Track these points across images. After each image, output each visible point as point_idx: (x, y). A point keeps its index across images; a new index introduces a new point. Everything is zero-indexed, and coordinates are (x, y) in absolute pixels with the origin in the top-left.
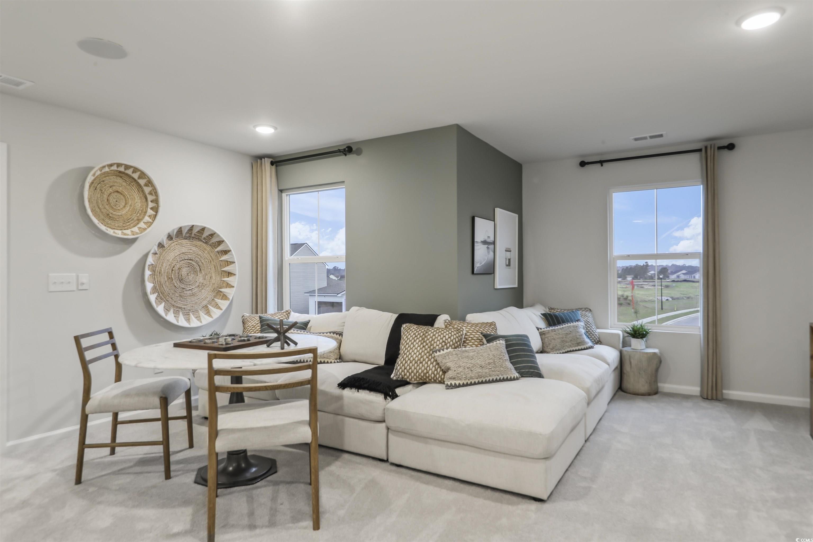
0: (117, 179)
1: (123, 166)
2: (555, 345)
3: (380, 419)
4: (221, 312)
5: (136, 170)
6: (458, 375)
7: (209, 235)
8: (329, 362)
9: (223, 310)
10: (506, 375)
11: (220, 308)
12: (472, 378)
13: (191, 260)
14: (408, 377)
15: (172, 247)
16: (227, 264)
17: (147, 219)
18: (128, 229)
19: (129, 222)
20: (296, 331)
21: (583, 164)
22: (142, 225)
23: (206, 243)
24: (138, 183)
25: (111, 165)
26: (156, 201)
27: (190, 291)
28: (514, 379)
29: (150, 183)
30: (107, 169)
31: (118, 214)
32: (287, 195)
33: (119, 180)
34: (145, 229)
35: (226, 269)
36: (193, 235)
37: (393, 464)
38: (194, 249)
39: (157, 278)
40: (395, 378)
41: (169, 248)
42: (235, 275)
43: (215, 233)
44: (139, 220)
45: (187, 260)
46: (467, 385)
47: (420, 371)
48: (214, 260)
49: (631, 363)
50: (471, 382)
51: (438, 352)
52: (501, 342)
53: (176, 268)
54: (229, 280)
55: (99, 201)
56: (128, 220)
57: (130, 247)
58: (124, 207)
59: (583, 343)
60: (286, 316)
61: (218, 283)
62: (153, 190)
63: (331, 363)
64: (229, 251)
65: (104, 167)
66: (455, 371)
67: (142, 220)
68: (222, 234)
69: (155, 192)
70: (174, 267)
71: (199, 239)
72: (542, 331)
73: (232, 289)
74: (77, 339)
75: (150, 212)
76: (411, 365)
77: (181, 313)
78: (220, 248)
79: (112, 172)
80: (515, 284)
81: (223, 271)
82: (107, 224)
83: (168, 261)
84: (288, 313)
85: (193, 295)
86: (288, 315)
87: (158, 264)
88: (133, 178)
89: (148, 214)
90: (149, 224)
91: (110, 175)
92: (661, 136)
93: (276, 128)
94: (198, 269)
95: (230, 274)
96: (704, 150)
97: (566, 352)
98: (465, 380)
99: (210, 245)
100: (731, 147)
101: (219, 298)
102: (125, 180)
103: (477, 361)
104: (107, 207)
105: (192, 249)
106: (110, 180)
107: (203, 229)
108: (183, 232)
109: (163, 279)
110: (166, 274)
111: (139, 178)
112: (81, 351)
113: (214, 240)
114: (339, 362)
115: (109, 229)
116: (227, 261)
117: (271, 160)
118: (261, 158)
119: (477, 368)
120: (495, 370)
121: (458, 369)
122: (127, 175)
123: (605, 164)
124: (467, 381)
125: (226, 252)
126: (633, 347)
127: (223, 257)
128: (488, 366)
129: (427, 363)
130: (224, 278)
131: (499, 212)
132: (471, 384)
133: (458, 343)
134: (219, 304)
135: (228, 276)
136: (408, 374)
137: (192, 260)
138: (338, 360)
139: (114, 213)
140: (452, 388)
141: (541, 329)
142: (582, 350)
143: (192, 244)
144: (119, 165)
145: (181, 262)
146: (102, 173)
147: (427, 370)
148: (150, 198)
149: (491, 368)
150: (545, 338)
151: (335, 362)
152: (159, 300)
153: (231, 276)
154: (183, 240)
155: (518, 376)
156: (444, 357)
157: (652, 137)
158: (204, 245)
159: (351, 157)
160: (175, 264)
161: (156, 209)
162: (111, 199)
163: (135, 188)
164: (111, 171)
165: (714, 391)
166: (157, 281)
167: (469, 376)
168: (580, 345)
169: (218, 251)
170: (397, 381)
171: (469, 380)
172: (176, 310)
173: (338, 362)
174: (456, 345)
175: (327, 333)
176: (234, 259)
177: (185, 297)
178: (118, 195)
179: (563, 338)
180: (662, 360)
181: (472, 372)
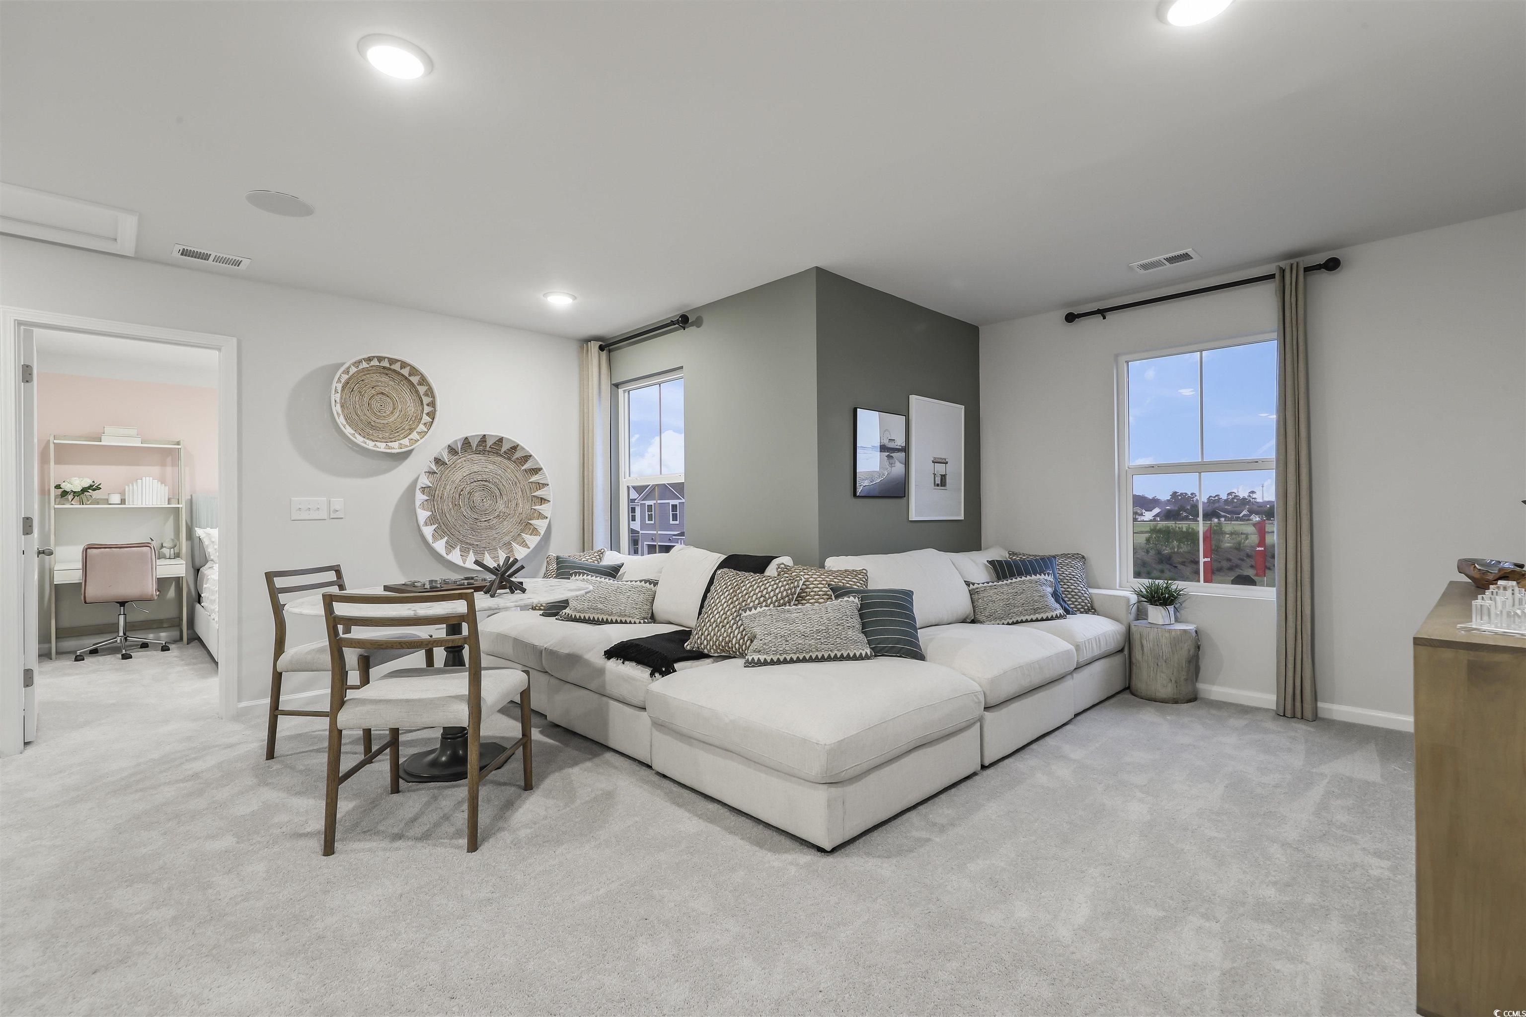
0: (382, 377)
1: (386, 360)
2: (993, 611)
3: (640, 704)
4: (529, 550)
5: (404, 365)
6: (764, 646)
7: (511, 448)
8: (633, 622)
9: (531, 549)
10: (846, 650)
11: (526, 546)
12: (785, 652)
13: (486, 481)
14: (705, 647)
15: (458, 464)
16: (538, 488)
17: (421, 427)
18: (395, 441)
19: (398, 432)
20: (603, 578)
21: (1071, 318)
22: (414, 435)
23: (509, 459)
24: (411, 381)
25: (369, 359)
26: (432, 404)
27: (486, 523)
28: (861, 658)
29: (423, 381)
30: (365, 365)
31: (382, 422)
32: (624, 391)
33: (385, 379)
34: (417, 441)
35: (537, 493)
36: (488, 448)
37: (658, 773)
38: (491, 466)
39: (437, 504)
40: (688, 648)
41: (453, 466)
42: (549, 501)
43: (518, 445)
44: (411, 430)
45: (481, 482)
46: (779, 662)
47: (721, 639)
48: (521, 482)
49: (1142, 646)
50: (785, 658)
51: (748, 610)
52: (852, 598)
53: (466, 492)
54: (543, 508)
55: (358, 406)
56: (397, 430)
57: (400, 464)
58: (392, 413)
59: (1047, 608)
60: (598, 557)
61: (527, 513)
62: (428, 390)
63: (635, 623)
64: (540, 469)
65: (360, 362)
66: (761, 640)
67: (415, 429)
68: (528, 444)
69: (430, 392)
70: (462, 490)
71: (497, 453)
72: (974, 587)
73: (545, 520)
74: (270, 577)
75: (426, 419)
76: (710, 629)
77: (471, 552)
78: (527, 466)
79: (374, 368)
80: (959, 515)
81: (534, 496)
82: (368, 434)
83: (453, 482)
84: (601, 553)
85: (491, 528)
86: (600, 557)
87: (438, 487)
88: (403, 375)
89: (423, 421)
90: (423, 434)
91: (371, 372)
92: (1186, 256)
93: (575, 298)
94: (498, 494)
95: (543, 500)
96: (1277, 276)
97: (1013, 623)
98: (773, 654)
99: (515, 462)
100: (1333, 265)
101: (528, 532)
102: (392, 378)
103: (799, 626)
104: (368, 414)
105: (489, 467)
106: (372, 379)
107: (501, 440)
108: (473, 446)
109: (447, 506)
110: (450, 499)
111: (410, 375)
112: (274, 593)
113: (518, 454)
114: (647, 623)
115: (368, 441)
116: (539, 483)
117: (600, 343)
118: (588, 340)
119: (796, 637)
120: (826, 642)
121: (766, 638)
122: (394, 371)
123: (1109, 316)
124: (778, 656)
125: (536, 471)
126: (1150, 620)
127: (536, 476)
128: (815, 636)
129: (731, 627)
130: (535, 505)
131: (916, 402)
132: (785, 662)
133: (787, 599)
134: (526, 541)
135: (541, 503)
136: (705, 642)
137: (489, 482)
138: (646, 620)
139: (378, 421)
140: (753, 666)
141: (973, 584)
142: (1042, 620)
143: (488, 460)
144: (380, 359)
145: (472, 484)
146: (359, 371)
147: (730, 637)
148: (426, 400)
149: (820, 639)
150: (979, 599)
151: (640, 623)
152: (440, 532)
153: (544, 503)
154: (474, 455)
155: (869, 654)
156: (754, 617)
157: (1171, 260)
158: (506, 461)
159: (691, 330)
160: (463, 486)
161: (432, 414)
162: (373, 402)
163: (406, 389)
164: (372, 367)
165: (1298, 704)
166: (438, 508)
167: (781, 649)
168: (1039, 613)
169: (525, 470)
170: (690, 651)
171: (781, 655)
172: (465, 546)
173: (644, 622)
174: (782, 601)
175: (636, 582)
176: (547, 479)
177: (479, 531)
178: (384, 397)
179: (1008, 599)
180: (1204, 644)
181: (788, 643)
